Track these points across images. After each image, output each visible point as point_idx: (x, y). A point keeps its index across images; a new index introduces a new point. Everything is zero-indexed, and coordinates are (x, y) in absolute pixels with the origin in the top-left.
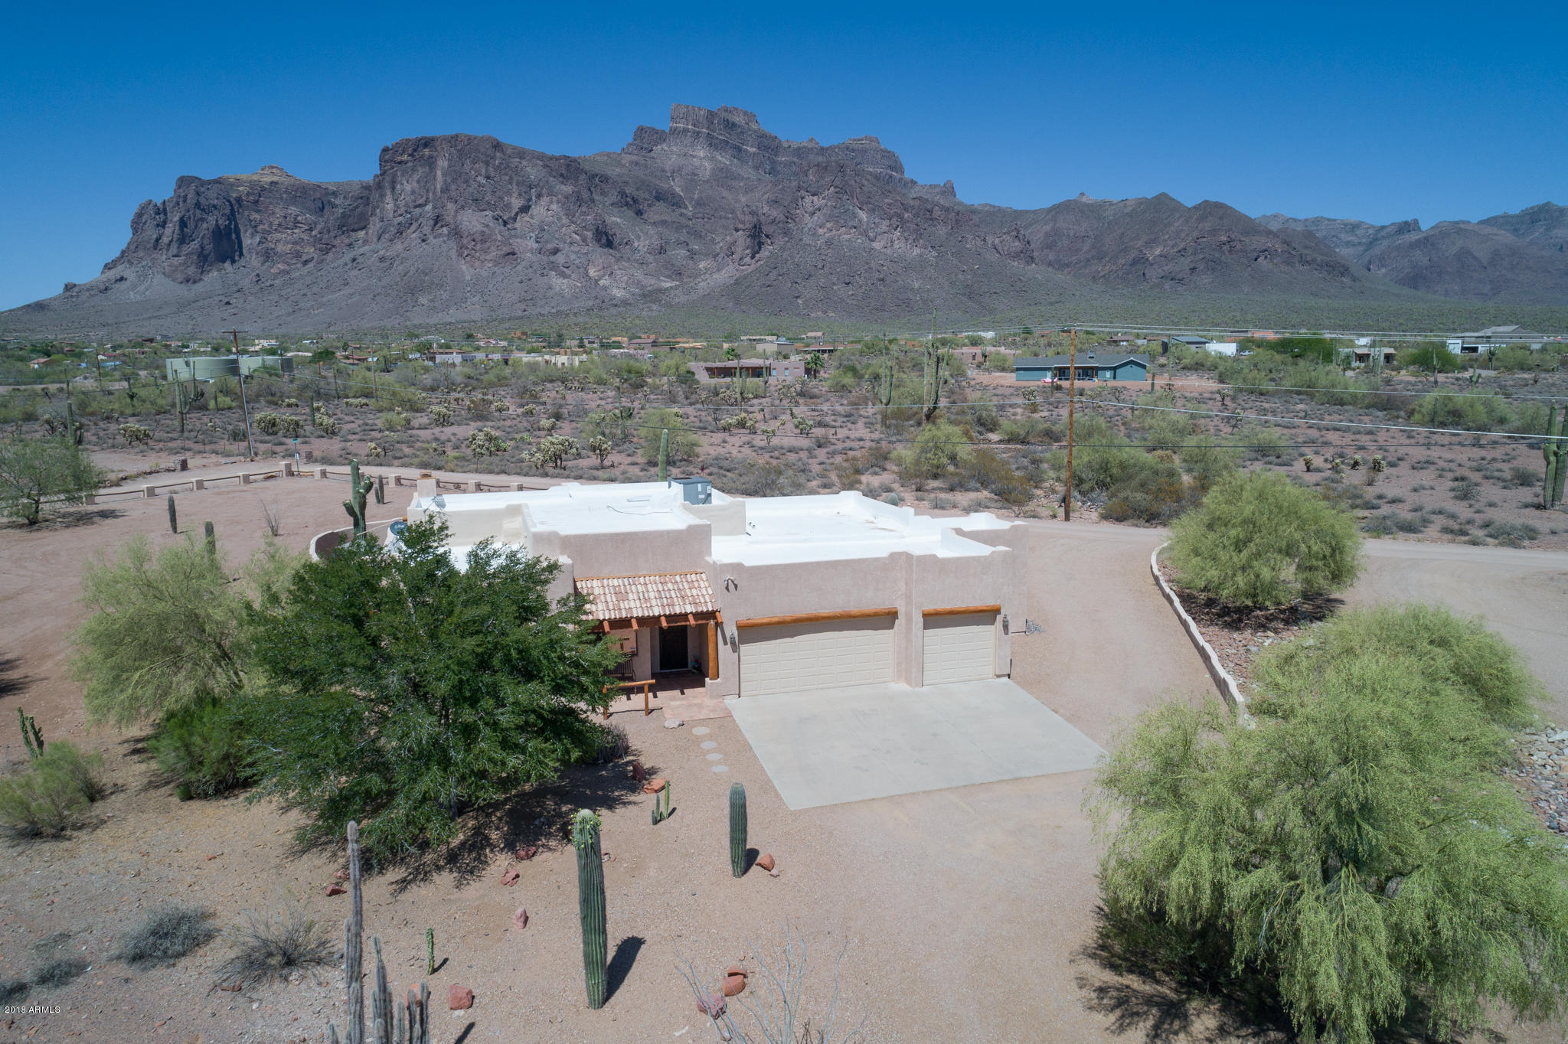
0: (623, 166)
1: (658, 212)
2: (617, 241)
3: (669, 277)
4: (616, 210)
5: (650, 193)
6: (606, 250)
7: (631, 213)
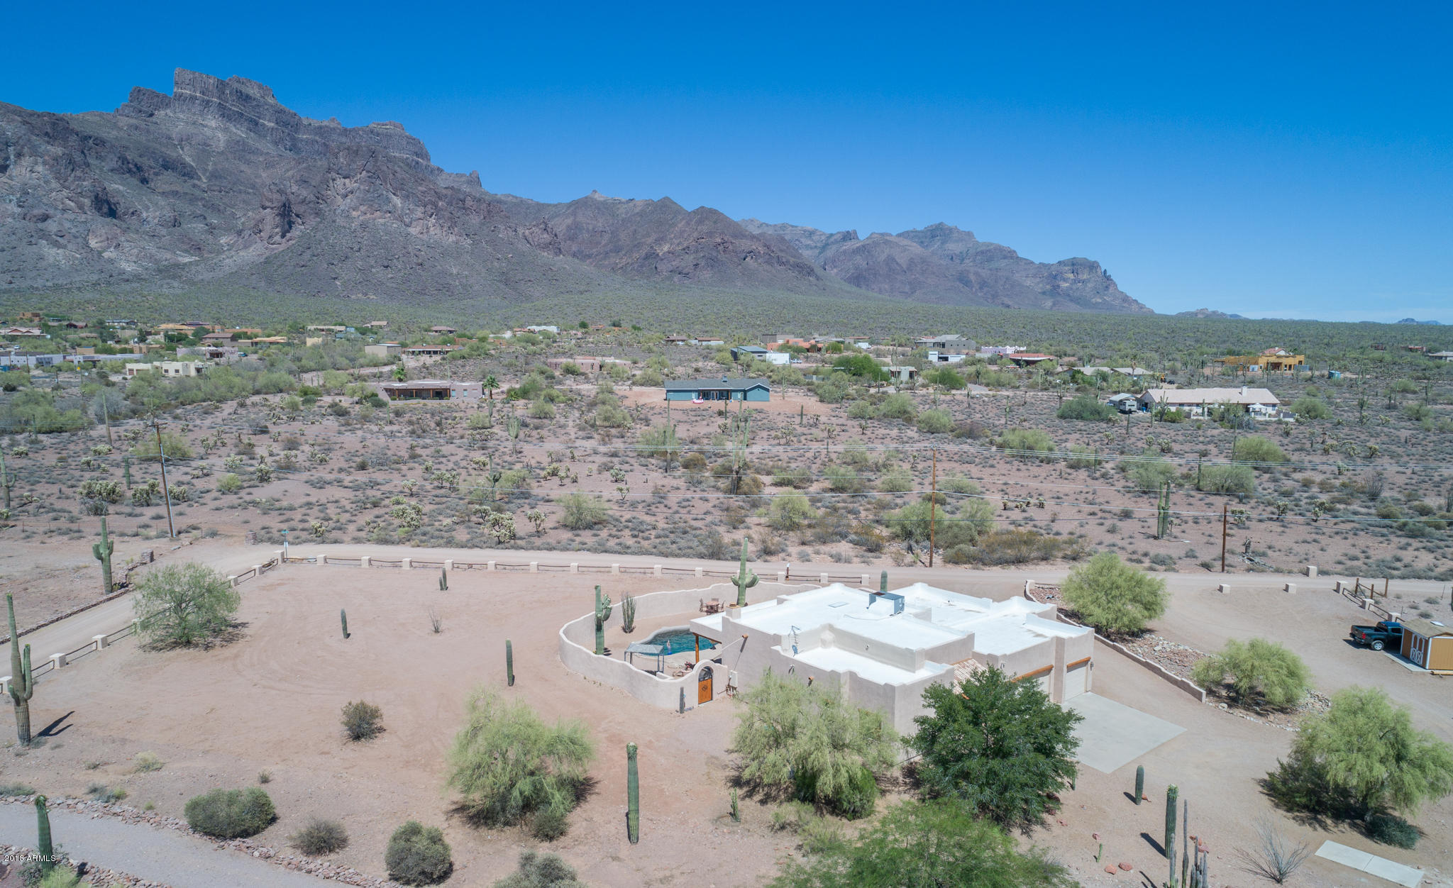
0: (121, 129)
1: (166, 181)
2: (121, 210)
3: (186, 251)
4: (116, 177)
5: (156, 161)
6: (108, 220)
7: (135, 181)
